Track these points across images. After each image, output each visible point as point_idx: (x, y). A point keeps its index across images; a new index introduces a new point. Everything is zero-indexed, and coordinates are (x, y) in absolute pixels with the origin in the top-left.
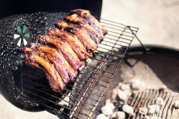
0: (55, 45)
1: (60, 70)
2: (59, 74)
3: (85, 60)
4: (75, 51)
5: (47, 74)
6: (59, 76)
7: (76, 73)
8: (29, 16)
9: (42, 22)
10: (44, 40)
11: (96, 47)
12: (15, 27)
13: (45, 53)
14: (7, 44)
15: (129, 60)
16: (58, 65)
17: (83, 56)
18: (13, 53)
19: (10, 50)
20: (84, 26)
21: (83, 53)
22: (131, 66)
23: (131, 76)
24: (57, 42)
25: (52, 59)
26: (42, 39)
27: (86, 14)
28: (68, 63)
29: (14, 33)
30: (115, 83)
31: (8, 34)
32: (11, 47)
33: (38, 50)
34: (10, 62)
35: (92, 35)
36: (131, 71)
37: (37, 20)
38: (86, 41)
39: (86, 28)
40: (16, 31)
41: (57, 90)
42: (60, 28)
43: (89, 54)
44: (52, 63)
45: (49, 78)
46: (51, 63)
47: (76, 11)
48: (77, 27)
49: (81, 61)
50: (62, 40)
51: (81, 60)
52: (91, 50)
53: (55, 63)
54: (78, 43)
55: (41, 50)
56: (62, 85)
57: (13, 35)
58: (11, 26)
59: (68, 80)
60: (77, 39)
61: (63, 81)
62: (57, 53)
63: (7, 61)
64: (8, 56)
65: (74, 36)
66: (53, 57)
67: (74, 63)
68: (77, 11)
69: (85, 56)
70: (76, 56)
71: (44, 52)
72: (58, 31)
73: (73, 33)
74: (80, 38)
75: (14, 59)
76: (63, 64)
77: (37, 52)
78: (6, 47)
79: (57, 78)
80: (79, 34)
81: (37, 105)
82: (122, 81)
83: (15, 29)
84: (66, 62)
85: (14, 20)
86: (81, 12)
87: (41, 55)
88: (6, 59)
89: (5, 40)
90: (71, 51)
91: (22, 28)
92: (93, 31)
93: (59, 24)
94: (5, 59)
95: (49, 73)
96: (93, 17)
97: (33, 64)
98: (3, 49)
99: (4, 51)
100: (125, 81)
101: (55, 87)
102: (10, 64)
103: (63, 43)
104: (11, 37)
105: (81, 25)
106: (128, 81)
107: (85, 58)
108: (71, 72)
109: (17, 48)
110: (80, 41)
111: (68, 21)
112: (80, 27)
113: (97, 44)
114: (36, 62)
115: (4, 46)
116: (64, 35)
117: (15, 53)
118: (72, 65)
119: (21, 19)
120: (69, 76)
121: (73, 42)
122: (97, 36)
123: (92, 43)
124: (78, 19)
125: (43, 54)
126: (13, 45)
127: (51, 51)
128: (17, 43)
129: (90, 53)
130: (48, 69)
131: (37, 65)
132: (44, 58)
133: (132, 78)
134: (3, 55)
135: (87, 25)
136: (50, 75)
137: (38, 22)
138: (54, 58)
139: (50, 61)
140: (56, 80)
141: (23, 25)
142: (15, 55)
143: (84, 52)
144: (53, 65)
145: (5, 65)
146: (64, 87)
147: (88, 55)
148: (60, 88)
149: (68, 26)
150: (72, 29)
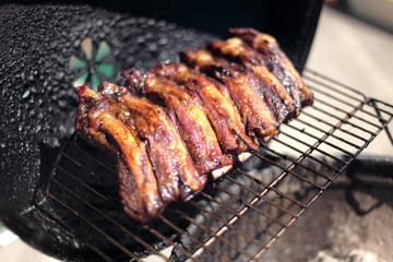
0: (165, 99)
1: (158, 162)
2: (154, 172)
3: (235, 153)
4: (215, 124)
5: (121, 165)
6: (151, 177)
7: (203, 180)
8: (123, 24)
9: (153, 47)
10: (142, 84)
11: (272, 128)
12: (78, 38)
13: (134, 113)
14: (45, 74)
15: (358, 196)
16: (157, 147)
17: (231, 142)
18: (56, 102)
19: (51, 93)
20: (254, 68)
21: (233, 132)
22: (361, 213)
23: (354, 238)
24: (171, 93)
25: (145, 130)
26: (137, 78)
27: (266, 42)
28: (184, 151)
29: (72, 53)
30: (309, 248)
31: (55, 49)
32: (55, 86)
33: (118, 102)
34: (43, 122)
35: (270, 95)
36: (356, 227)
37: (141, 40)
38: (251, 107)
39: (257, 76)
40: (78, 49)
41: (136, 213)
42: (191, 64)
43: (249, 141)
44: (143, 139)
45: (123, 175)
46: (141, 138)
47: (241, 31)
48: (236, 70)
49: (223, 152)
50: (188, 90)
51: (224, 150)
52: (257, 131)
53: (152, 142)
54: (227, 105)
55: (126, 103)
56: (153, 203)
57: (66, 56)
58: (68, 32)
59: (174, 195)
60: (227, 95)
61: (159, 192)
62: (163, 117)
63: (35, 117)
64: (42, 105)
65: (222, 87)
66: (149, 124)
67: (203, 153)
68: (245, 34)
69: (238, 142)
70: (211, 138)
71: (130, 110)
72: (183, 69)
73: (221, 81)
74: (236, 96)
75: (55, 119)
76: (172, 147)
77: (114, 107)
78: (43, 81)
79: (146, 180)
80: (235, 84)
81: (77, 245)
82: (328, 247)
83: (77, 43)
84: (182, 147)
85: (79, 21)
86: (254, 36)
87: (121, 115)
88: (32, 112)
89: (43, 62)
90: (202, 121)
91: (96, 45)
92: (275, 86)
93: (192, 56)
94: (29, 110)
95: (126, 164)
96: (283, 55)
97: (93, 131)
98: (33, 83)
99: (34, 90)
100: (336, 250)
101: (131, 203)
102: (39, 128)
103: (186, 96)
104: (61, 59)
105: (248, 65)
106: (345, 252)
107: (236, 146)
108: (189, 175)
109: (70, 93)
110: (235, 104)
111: (216, 53)
112: (244, 71)
113: (277, 120)
114: (101, 129)
115: (37, 76)
116: (195, 82)
117: (61, 104)
118: (194, 158)
119: (100, 23)
120: (180, 183)
121: (215, 100)
122: (283, 101)
123: (265, 114)
124: (242, 49)
125: (128, 114)
126: (62, 81)
127: (150, 109)
128: (72, 80)
129: (252, 138)
130: (127, 151)
131: (102, 138)
132: (127, 123)
133: (355, 246)
134: (28, 98)
135: (261, 70)
136: (129, 169)
137: (142, 45)
138: (152, 129)
139: (139, 133)
140: (140, 186)
141: (101, 40)
142: (61, 109)
143: (238, 132)
144: (143, 145)
145: (27, 124)
146: (158, 210)
147: (245, 143)
148: (145, 207)
149: (213, 63)
150: (220, 69)
